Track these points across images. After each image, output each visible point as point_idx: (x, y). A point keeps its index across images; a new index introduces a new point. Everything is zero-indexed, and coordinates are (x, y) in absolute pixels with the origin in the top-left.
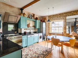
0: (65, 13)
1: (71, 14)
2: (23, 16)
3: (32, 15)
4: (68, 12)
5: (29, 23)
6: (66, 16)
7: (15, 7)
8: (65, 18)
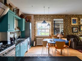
0: (52, 15)
1: (57, 17)
4: (55, 15)
6: (53, 19)
8: (52, 20)
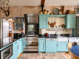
2: (43, 14)
3: (59, 8)
5: (53, 22)
7: (36, 6)
